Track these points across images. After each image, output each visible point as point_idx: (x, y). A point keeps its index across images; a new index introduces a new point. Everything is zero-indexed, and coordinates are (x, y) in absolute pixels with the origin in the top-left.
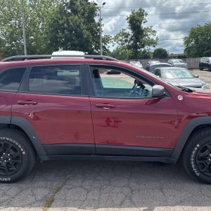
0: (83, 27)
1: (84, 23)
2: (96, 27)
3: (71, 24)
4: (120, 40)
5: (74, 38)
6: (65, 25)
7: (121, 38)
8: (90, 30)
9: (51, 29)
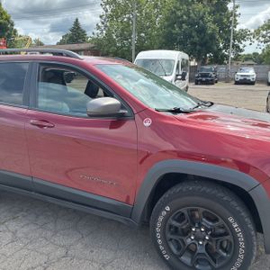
0: (208, 18)
1: (209, 14)
2: (228, 18)
3: (192, 15)
4: (263, 36)
5: (194, 34)
6: (185, 17)
7: (265, 32)
8: (218, 22)
9: (166, 23)
